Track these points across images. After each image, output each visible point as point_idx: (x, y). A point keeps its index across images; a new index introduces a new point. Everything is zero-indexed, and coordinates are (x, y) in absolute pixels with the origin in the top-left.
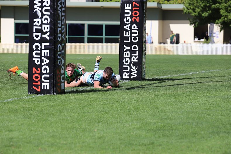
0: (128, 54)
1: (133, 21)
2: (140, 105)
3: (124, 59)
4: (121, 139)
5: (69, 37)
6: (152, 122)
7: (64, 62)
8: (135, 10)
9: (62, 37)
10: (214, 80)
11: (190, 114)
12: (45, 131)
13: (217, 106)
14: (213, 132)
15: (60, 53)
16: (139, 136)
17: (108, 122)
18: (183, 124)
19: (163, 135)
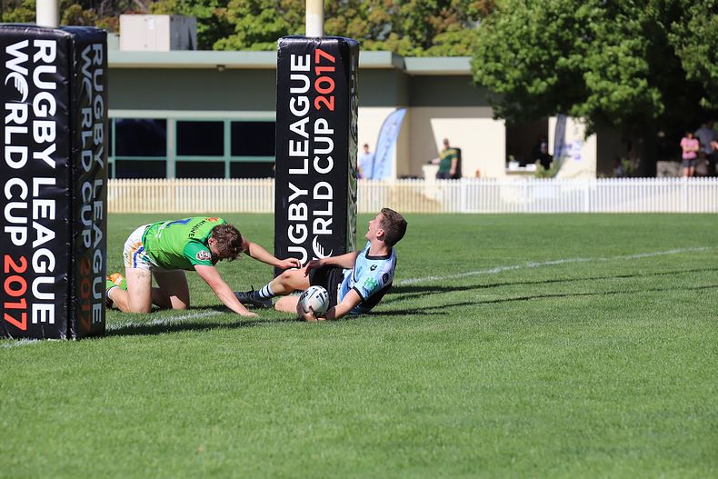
0: (302, 210)
1: (318, 107)
2: (341, 368)
3: (291, 228)
4: (281, 474)
5: (117, 161)
6: (376, 420)
7: (101, 237)
8: (323, 74)
9: (96, 159)
10: (567, 290)
11: (496, 396)
12: (41, 455)
13: (576, 370)
14: (565, 451)
15: (88, 208)
16: (338, 465)
17: (242, 423)
18: (474, 427)
19: (410, 460)
